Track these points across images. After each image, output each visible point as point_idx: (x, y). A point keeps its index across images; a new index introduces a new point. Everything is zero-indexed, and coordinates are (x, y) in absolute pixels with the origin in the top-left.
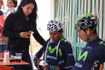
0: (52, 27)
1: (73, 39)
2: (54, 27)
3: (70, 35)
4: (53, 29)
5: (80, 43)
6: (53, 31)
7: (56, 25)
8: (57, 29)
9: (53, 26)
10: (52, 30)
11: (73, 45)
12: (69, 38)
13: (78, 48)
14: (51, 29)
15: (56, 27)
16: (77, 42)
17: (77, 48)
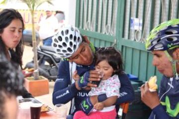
0: (71, 44)
1: (115, 29)
2: (72, 41)
3: (109, 21)
4: (74, 43)
5: (129, 38)
6: (77, 47)
7: (71, 36)
8: (79, 38)
9: (70, 40)
10: (75, 46)
11: (115, 41)
12: (108, 26)
13: (126, 47)
14: (72, 48)
15: (75, 37)
16: (123, 36)
17: (123, 46)
